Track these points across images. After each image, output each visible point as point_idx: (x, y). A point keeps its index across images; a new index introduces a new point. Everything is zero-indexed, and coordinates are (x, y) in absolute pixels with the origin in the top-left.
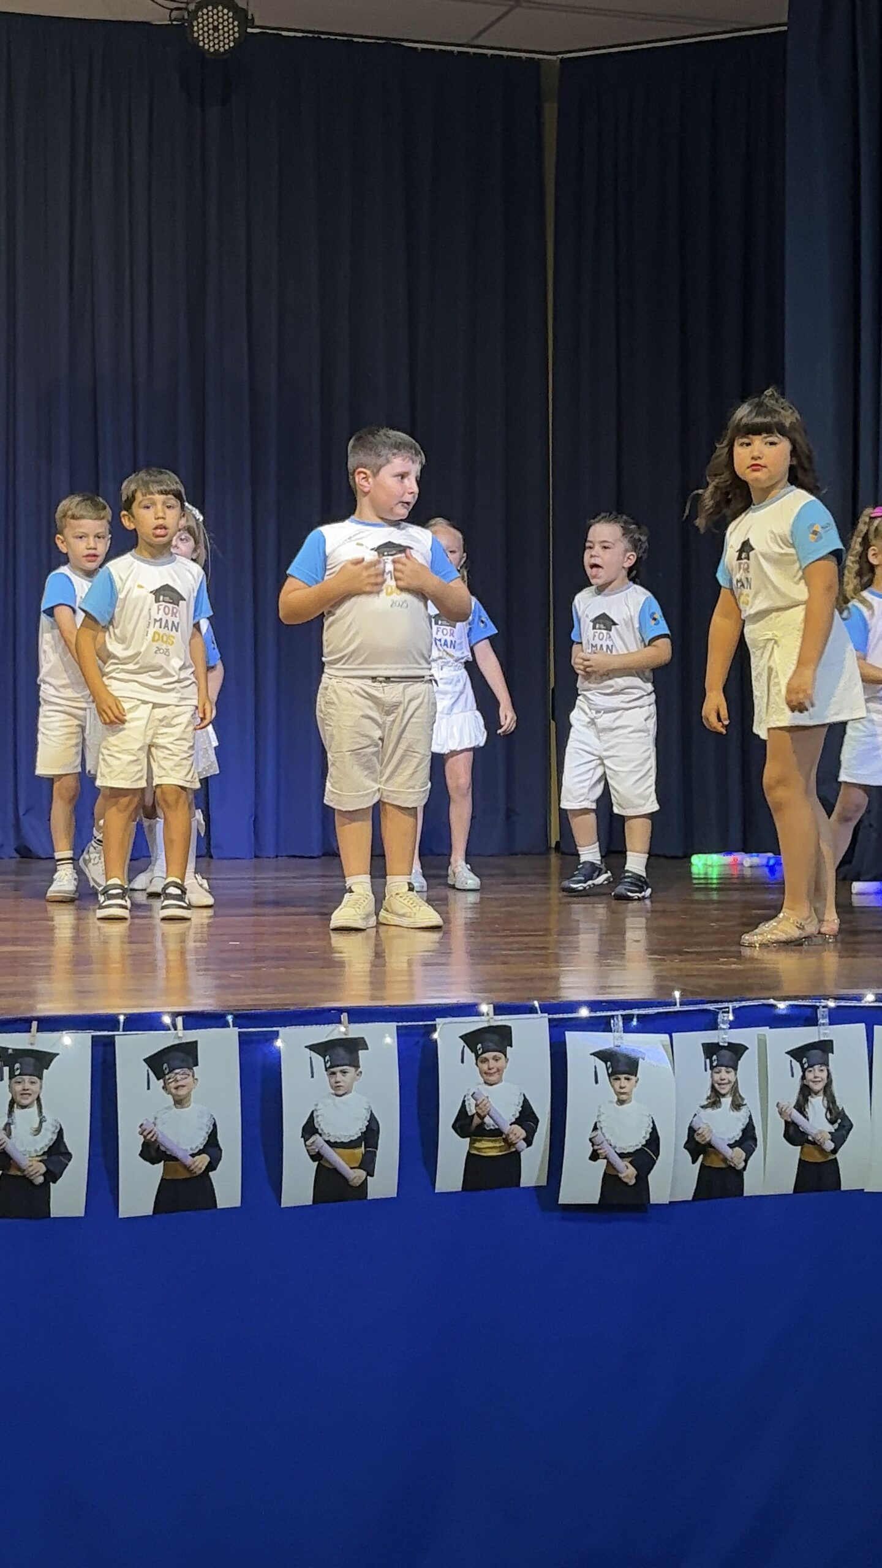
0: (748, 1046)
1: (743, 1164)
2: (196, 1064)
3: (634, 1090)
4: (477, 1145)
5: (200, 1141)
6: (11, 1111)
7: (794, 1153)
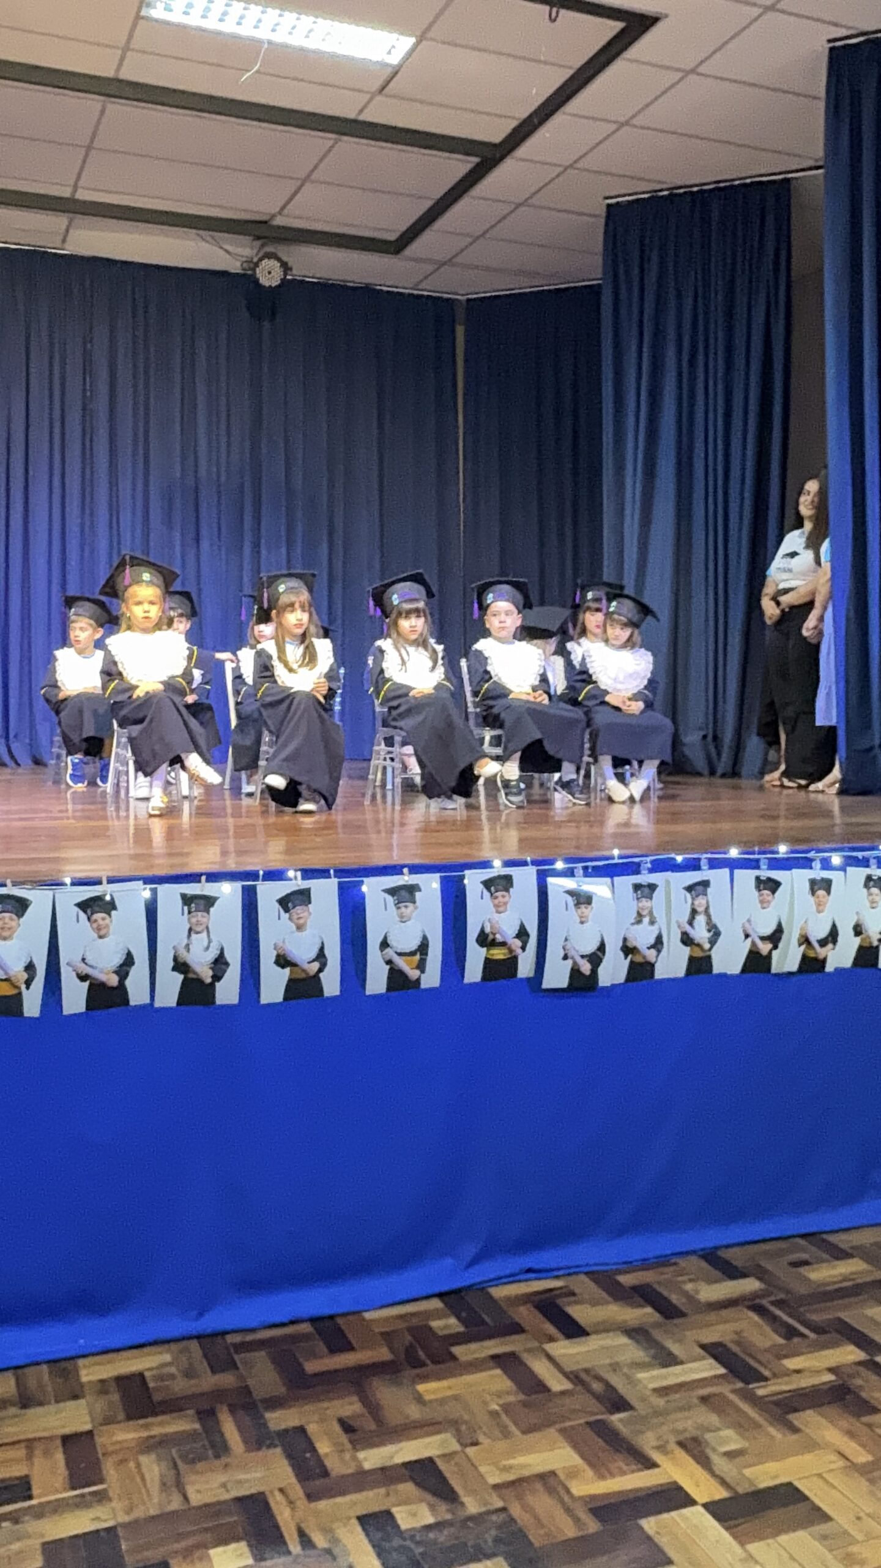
0: (659, 884)
1: (655, 959)
2: (310, 902)
3: (590, 914)
5: (313, 953)
6: (189, 935)
7: (686, 951)
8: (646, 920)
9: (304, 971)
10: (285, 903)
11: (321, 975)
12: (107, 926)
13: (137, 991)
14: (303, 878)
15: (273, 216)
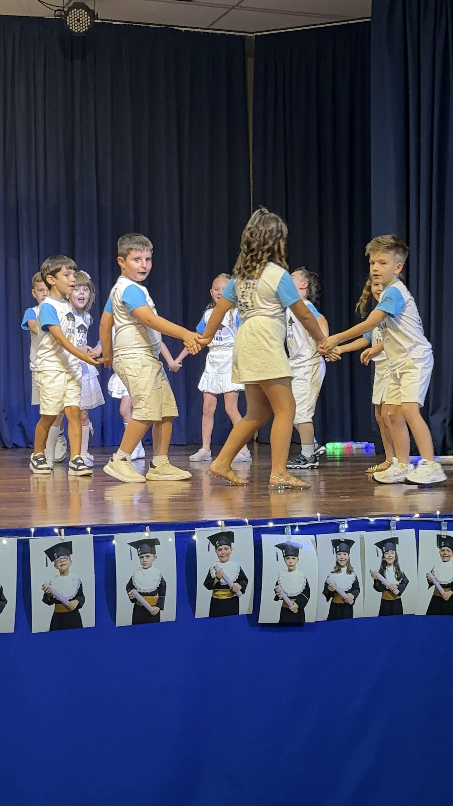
0: (354, 541)
1: (353, 601)
3: (297, 564)
4: (217, 593)
5: (74, 593)
7: (379, 596)
8: (344, 569)
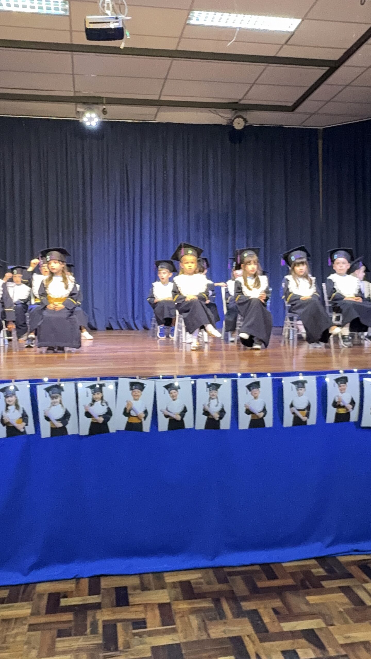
2: (259, 387)
4: (339, 410)
6: (209, 401)
9: (257, 416)
10: (250, 387)
11: (265, 418)
12: (176, 396)
13: (188, 423)
14: (258, 377)
15: (240, 100)
